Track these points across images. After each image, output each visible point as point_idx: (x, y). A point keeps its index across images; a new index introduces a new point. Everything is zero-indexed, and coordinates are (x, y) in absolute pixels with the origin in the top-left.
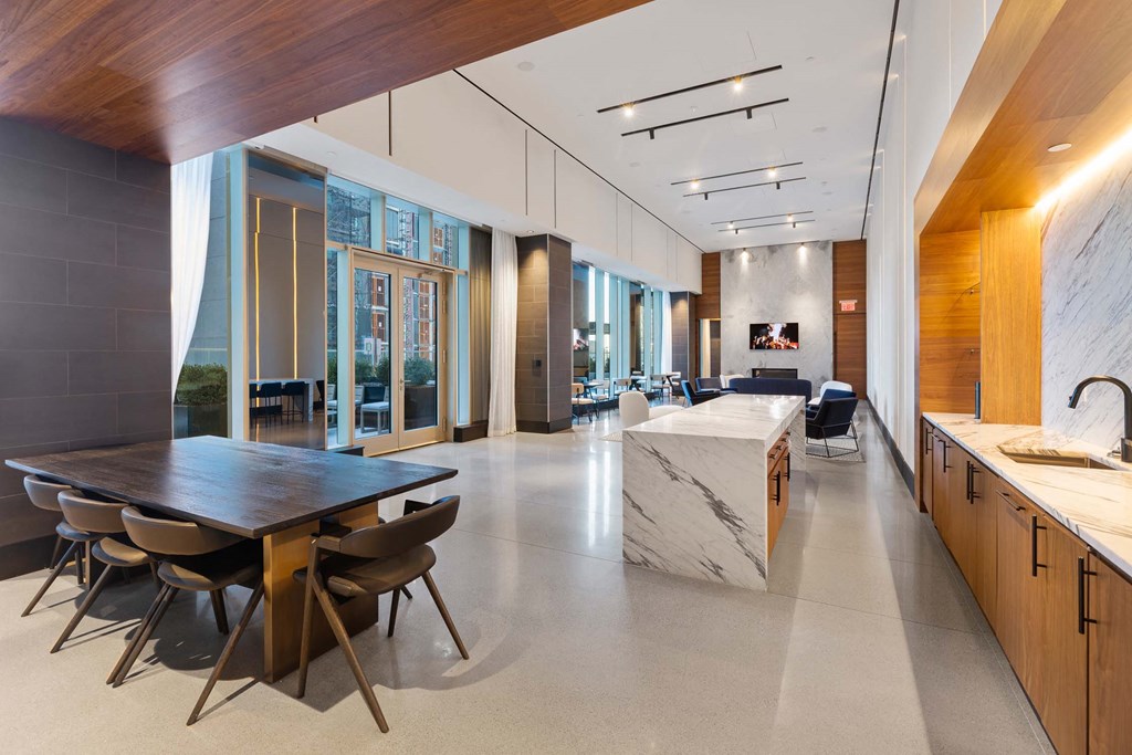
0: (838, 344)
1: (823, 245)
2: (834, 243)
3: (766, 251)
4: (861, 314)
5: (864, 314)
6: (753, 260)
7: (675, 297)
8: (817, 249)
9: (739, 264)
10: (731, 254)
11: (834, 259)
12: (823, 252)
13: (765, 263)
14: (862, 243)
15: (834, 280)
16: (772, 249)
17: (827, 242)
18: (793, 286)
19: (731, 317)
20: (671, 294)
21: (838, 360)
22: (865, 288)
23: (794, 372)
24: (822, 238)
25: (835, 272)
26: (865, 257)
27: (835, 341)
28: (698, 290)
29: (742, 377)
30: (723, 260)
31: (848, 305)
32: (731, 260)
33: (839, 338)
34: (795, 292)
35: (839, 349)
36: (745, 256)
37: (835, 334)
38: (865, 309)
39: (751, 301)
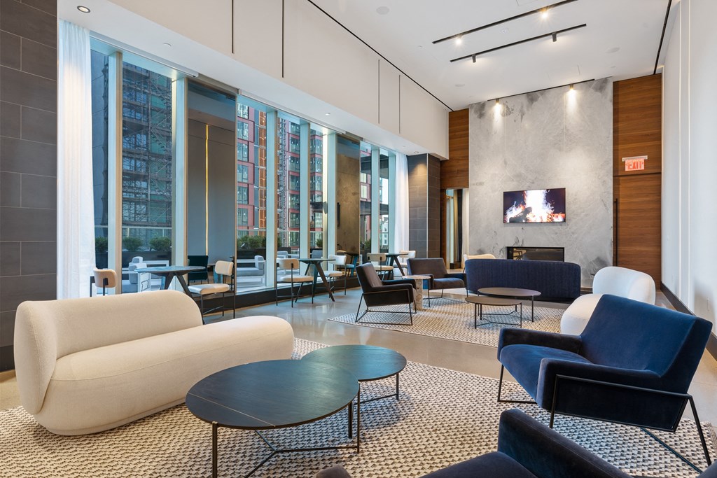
0: (621, 215)
1: (599, 85)
2: (616, 84)
3: (524, 100)
4: (654, 173)
5: (659, 174)
6: (508, 112)
7: (413, 161)
8: (591, 90)
9: (491, 119)
10: (482, 108)
11: (615, 103)
12: (599, 94)
13: (523, 115)
14: (655, 79)
15: (615, 131)
16: (532, 96)
17: (605, 80)
18: (561, 140)
19: (481, 184)
20: (408, 157)
21: (621, 236)
22: (660, 139)
23: (559, 252)
24: (597, 76)
25: (615, 121)
26: (660, 97)
27: (616, 211)
28: (444, 154)
29: (493, 257)
30: (472, 116)
31: (636, 163)
32: (481, 115)
33: (621, 207)
34: (560, 150)
35: (621, 223)
36: (498, 109)
37: (616, 202)
38: (660, 167)
39: (506, 163)
